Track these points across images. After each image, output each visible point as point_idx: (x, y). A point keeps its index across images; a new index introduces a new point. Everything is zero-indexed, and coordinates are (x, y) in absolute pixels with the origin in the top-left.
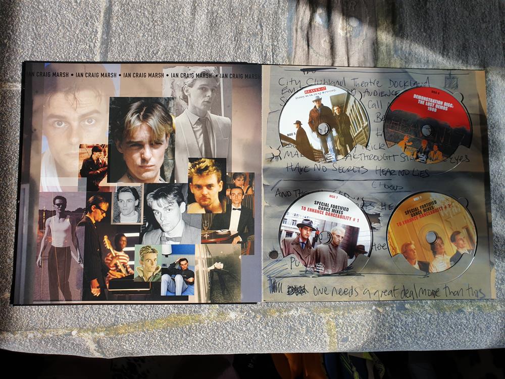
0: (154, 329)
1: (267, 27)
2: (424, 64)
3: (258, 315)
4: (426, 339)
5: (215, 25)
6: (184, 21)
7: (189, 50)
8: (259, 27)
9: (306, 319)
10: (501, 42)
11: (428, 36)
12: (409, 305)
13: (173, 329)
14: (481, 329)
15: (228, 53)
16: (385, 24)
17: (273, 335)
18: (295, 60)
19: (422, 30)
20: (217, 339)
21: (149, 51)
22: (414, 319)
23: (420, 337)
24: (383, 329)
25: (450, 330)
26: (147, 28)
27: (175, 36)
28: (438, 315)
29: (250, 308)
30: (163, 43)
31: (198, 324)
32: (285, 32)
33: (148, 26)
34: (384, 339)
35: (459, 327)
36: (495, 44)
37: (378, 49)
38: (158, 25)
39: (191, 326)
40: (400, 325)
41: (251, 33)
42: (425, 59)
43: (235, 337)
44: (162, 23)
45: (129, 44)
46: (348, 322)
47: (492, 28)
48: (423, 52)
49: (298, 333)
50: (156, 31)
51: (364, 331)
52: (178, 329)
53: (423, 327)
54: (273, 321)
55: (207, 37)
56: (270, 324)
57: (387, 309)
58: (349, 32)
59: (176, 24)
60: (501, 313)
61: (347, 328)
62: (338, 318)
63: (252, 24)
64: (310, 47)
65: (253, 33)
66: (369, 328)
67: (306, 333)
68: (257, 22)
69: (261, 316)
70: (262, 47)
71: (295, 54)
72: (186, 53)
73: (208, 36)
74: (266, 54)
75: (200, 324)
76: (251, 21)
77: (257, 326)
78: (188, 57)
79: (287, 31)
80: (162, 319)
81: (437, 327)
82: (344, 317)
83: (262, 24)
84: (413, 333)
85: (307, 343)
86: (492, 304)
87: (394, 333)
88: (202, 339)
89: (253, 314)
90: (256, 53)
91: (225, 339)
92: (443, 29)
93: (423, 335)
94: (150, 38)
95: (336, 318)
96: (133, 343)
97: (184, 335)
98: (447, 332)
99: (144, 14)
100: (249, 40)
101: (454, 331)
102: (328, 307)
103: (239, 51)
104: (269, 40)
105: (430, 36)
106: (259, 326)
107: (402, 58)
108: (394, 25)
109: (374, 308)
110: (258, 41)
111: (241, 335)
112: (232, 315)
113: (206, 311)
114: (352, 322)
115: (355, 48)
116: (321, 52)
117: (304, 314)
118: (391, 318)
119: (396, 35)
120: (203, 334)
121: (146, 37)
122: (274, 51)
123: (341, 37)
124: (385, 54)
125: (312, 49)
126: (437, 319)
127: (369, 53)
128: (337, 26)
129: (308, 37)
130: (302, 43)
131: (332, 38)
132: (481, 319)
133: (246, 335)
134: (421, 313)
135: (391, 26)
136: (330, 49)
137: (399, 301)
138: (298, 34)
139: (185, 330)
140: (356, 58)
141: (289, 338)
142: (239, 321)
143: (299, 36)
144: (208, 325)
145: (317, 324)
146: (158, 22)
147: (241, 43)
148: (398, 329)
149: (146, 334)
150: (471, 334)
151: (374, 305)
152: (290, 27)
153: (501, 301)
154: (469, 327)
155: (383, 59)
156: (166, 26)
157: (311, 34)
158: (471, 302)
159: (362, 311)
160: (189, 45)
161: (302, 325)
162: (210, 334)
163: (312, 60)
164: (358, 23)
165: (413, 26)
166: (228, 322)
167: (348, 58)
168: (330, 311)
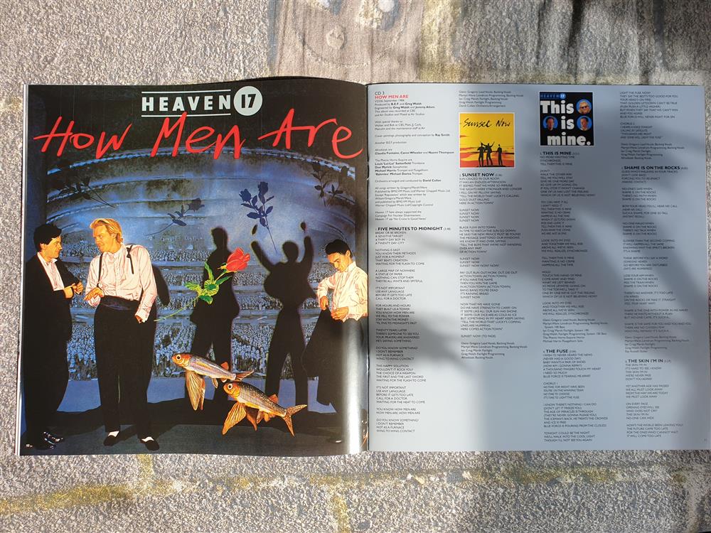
0: (51, 507)
1: (235, 13)
2: (502, 71)
3: (219, 487)
4: (497, 526)
6: (97, 6)
7: (105, 56)
8: (221, 13)
9: (297, 494)
10: (636, 32)
11: (513, 24)
12: (469, 473)
13: (82, 508)
14: (588, 510)
15: (170, 57)
16: (440, 6)
17: (244, 517)
18: (281, 68)
19: (504, 14)
20: (155, 522)
21: (39, 57)
22: (477, 495)
23: (488, 523)
24: (425, 510)
25: (536, 512)
26: (36, 19)
27: (81, 32)
28: (517, 488)
29: (206, 475)
30: (63, 43)
31: (122, 499)
32: (264, 21)
33: (38, 14)
34: (427, 526)
35: (553, 507)
36: (628, 34)
37: (423, 48)
38: (54, 13)
39: (111, 503)
40: (454, 505)
41: (208, 24)
43: (183, 520)
44: (61, 9)
45: (6, 45)
46: (368, 499)
47: (624, 7)
48: (499, 51)
49: (285, 514)
50: (51, 24)
51: (394, 514)
52: (89, 508)
53: (492, 507)
54: (243, 497)
55: (135, 32)
56: (238, 501)
57: (432, 479)
58: (377, 21)
59: (84, 12)
60: (622, 486)
61: (366, 508)
62: (350, 492)
63: (210, 9)
64: (306, 46)
65: (211, 24)
66: (403, 509)
67: (299, 515)
68: (220, 5)
69: (224, 489)
70: (226, 47)
71: (281, 57)
72: (100, 60)
73: (137, 30)
74: (233, 58)
75: (125, 499)
76: (209, 4)
77: (217, 504)
78: (103, 67)
79: (267, 21)
80: (63, 492)
81: (514, 507)
82: (360, 491)
83: (228, 9)
84: (476, 517)
85: (302, 529)
86: (607, 471)
87: (443, 516)
88: (131, 523)
89: (211, 485)
90: (215, 56)
91: (167, 523)
92: (539, 12)
93: (492, 520)
94: (40, 35)
95: (346, 493)
96: (20, 528)
97: (101, 518)
98: (533, 514)
100: (205, 35)
101: (543, 513)
102: (333, 475)
103: (188, 53)
104: (237, 34)
105: (516, 24)
106: (220, 503)
107: (467, 63)
108: (454, 8)
109: (410, 476)
110: (220, 37)
111: (193, 516)
112: (177, 486)
113: (135, 479)
114: (374, 499)
115: (384, 48)
116: (325, 54)
117: (294, 486)
118: (439, 494)
119: (457, 24)
120: (131, 516)
121: (34, 34)
122: (245, 53)
123: (362, 28)
124: (435, 56)
125: (311, 49)
126: (514, 496)
127: (409, 54)
128: (354, 12)
129: (304, 29)
130: (293, 39)
131: (344, 31)
132: (589, 495)
133: (200, 516)
134: (489, 486)
135: (449, 9)
136: (341, 48)
137: (451, 467)
138: (288, 23)
139: (101, 509)
140: (386, 63)
141: (272, 522)
142: (188, 495)
143: (289, 26)
144: (138, 500)
145: (315, 502)
146: (54, 8)
147: (191, 41)
148: (450, 511)
149: (39, 515)
150: (572, 518)
151: (410, 472)
152: (274, 13)
153: (622, 465)
154: (569, 507)
155: (431, 65)
156: (67, 15)
157: (310, 24)
158: (572, 467)
159: (389, 482)
160: (106, 47)
161: (291, 503)
162: (142, 515)
163: (310, 67)
164: (393, 5)
165: (488, 8)
166: (171, 497)
167: (372, 64)
168: (338, 481)
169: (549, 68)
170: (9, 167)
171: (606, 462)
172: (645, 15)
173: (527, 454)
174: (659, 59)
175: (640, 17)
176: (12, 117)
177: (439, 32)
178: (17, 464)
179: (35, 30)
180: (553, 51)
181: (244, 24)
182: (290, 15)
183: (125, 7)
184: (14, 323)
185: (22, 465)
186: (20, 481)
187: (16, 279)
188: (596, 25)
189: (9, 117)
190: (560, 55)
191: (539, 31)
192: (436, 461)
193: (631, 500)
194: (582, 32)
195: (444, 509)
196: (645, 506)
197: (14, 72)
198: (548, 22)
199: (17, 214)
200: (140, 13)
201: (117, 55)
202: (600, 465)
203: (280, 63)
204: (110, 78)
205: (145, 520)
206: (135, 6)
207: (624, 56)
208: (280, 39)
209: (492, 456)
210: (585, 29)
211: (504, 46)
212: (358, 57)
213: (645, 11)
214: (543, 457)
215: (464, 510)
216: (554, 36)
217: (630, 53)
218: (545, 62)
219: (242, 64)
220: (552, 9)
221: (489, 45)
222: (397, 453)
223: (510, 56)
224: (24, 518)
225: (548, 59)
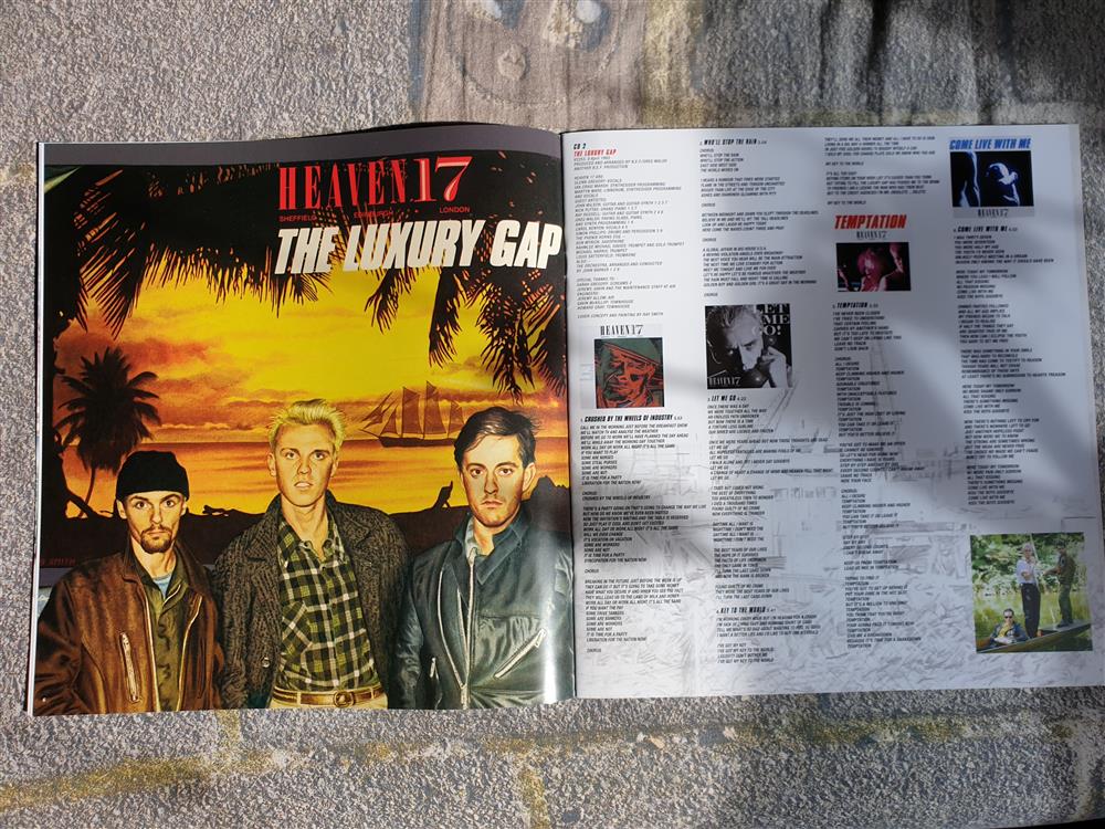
0: (82, 796)
1: (358, 30)
2: (768, 109)
3: (344, 759)
4: (779, 813)
5: (227, 28)
6: (148, 24)
7: (161, 98)
8: (338, 30)
9: (465, 768)
10: (970, 45)
11: (782, 38)
12: (732, 729)
13: (132, 796)
14: (921, 784)
15: (260, 97)
16: (671, 11)
17: (384, 806)
18: (430, 109)
19: (768, 22)
20: (245, 817)
21: (61, 102)
22: (747, 764)
23: (764, 808)
24: (666, 789)
25: (840, 789)
26: (55, 45)
27: (125, 62)
28: (809, 752)
29: (324, 741)
30: (97, 80)
31: (194, 781)
32: (403, 41)
33: (58, 37)
34: (670, 815)
35: (865, 780)
36: (958, 48)
37: (647, 79)
38: (83, 35)
39: (176, 788)
40: (711, 781)
41: (318, 46)
42: (770, 97)
43: (289, 812)
44: (93, 29)
45: (10, 84)
46: (576, 774)
47: (950, 8)
48: (763, 79)
49: (447, 800)
50: (78, 52)
51: (618, 796)
52: (143, 796)
53: (771, 783)
54: (382, 774)
55: (207, 60)
56: (374, 780)
57: (676, 739)
58: (575, 37)
59: (129, 33)
60: (973, 745)
61: (573, 788)
62: (549, 763)
63: (321, 24)
64: (467, 77)
65: (322, 47)
66: (631, 789)
67: (469, 802)
68: (335, 18)
69: (352, 762)
70: (346, 81)
71: (430, 95)
72: (154, 104)
73: (210, 59)
74: (356, 97)
75: (199, 781)
76: (318, 17)
77: (341, 786)
78: (158, 115)
79: (408, 40)
80: (102, 772)
81: (805, 781)
82: (563, 761)
83: (347, 23)
84: (745, 800)
85: (474, 824)
86: (949, 721)
87: (695, 798)
88: (208, 819)
89: (332, 756)
90: (329, 95)
91: (265, 818)
92: (821, 19)
93: (770, 804)
94: (62, 69)
95: (543, 764)
97: (160, 811)
98: (834, 793)
99: (47, 7)
100: (313, 64)
101: (851, 790)
102: (521, 737)
103: (288, 91)
104: (363, 60)
105: (787, 36)
106: (346, 784)
107: (713, 97)
108: (692, 15)
109: (641, 737)
110: (336, 66)
111: (304, 806)
112: (279, 758)
113: (213, 749)
114: (586, 774)
115: (587, 77)
116: (496, 88)
117: (461, 756)
118: (687, 763)
119: (698, 39)
120: (208, 807)
121: (52, 67)
122: (375, 90)
123: (552, 48)
124: (664, 87)
125: (474, 80)
126: (805, 764)
127: (624, 86)
128: (540, 25)
129: (464, 51)
130: (447, 67)
131: (525, 52)
132: (921, 761)
133: (316, 807)
134: (764, 750)
135: (684, 16)
136: (521, 79)
137: (706, 721)
138: (439, 42)
139: (161, 797)
140: (590, 101)
141: (427, 813)
142: (295, 772)
143: (441, 47)
144: (219, 783)
145: (495, 780)
146: (84, 28)
147: (292, 73)
148: (705, 790)
149: (64, 809)
150: (896, 798)
151: (641, 730)
152: (417, 28)
153: (972, 713)
154: (890, 780)
155: (660, 102)
156: (104, 38)
157: (473, 42)
158: (894, 717)
159: (609, 747)
160: (163, 85)
161: (456, 782)
162: (224, 806)
163: (474, 108)
164: (599, 13)
165: (743, 14)
166: (269, 776)
167: (569, 102)
168: (529, 746)
169: (839, 103)
170: (15, 270)
171: (947, 709)
172: (983, 21)
173: (823, 698)
174: (1007, 85)
175: (976, 24)
176: (21, 194)
177: (671, 51)
178: (29, 729)
179: (54, 62)
180: (845, 76)
181: (372, 45)
182: (442, 31)
183: (191, 25)
184: (25, 509)
185: (38, 731)
186: (34, 756)
187: (26, 442)
188: (909, 37)
189: (15, 195)
190: (855, 83)
191: (822, 46)
192: (681, 711)
193: (987, 767)
194: (888, 46)
195: (696, 787)
196: (1009, 776)
197: (22, 125)
198: (835, 34)
199: (29, 341)
200: (213, 32)
201: (180, 96)
202: (937, 713)
203: (429, 103)
204: (170, 131)
205: (230, 813)
206: (207, 22)
207: (953, 82)
208: (428, 67)
209: (768, 702)
210: (893, 42)
211: (770, 70)
212: (547, 91)
213: (982, 14)
214: (848, 702)
215: (727, 789)
216: (846, 54)
217: (963, 79)
218: (832, 94)
219: (370, 107)
220: (841, 13)
221: (746, 70)
222: (621, 700)
223: (779, 86)
224: (41, 814)
225: (838, 89)
